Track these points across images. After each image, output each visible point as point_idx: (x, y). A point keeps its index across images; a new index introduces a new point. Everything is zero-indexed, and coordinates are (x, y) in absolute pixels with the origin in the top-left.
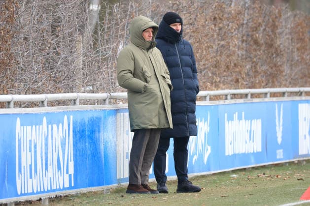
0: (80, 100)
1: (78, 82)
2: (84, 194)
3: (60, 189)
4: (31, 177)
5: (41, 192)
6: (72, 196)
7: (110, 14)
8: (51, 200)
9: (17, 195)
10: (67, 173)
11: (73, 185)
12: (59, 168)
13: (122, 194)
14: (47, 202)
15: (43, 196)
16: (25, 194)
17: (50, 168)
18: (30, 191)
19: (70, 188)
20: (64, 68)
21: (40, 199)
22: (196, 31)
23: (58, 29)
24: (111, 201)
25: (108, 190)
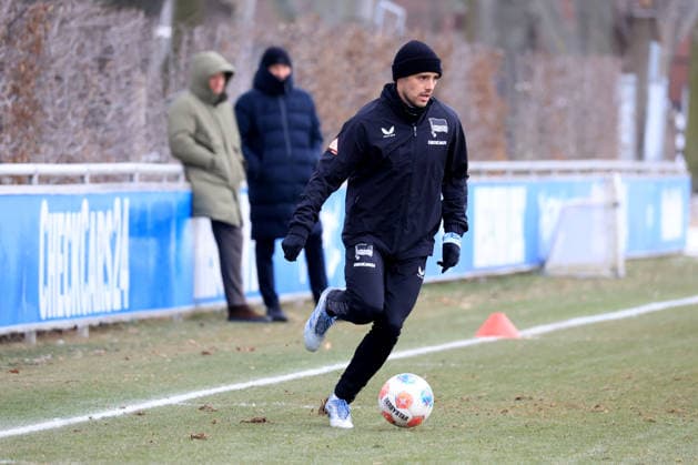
0: (141, 175)
1: (137, 147)
2: (142, 321)
3: (106, 313)
4: (62, 292)
5: (77, 316)
6: (124, 323)
7: (190, 43)
8: (92, 329)
9: (40, 320)
10: (118, 286)
11: (126, 306)
12: (106, 279)
13: (201, 321)
14: (86, 333)
15: (80, 323)
16: (52, 319)
17: (91, 278)
18: (60, 314)
19: (123, 310)
20: (114, 125)
21: (75, 328)
22: (322, 72)
23: (109, 64)
24: (184, 333)
25: (180, 315)
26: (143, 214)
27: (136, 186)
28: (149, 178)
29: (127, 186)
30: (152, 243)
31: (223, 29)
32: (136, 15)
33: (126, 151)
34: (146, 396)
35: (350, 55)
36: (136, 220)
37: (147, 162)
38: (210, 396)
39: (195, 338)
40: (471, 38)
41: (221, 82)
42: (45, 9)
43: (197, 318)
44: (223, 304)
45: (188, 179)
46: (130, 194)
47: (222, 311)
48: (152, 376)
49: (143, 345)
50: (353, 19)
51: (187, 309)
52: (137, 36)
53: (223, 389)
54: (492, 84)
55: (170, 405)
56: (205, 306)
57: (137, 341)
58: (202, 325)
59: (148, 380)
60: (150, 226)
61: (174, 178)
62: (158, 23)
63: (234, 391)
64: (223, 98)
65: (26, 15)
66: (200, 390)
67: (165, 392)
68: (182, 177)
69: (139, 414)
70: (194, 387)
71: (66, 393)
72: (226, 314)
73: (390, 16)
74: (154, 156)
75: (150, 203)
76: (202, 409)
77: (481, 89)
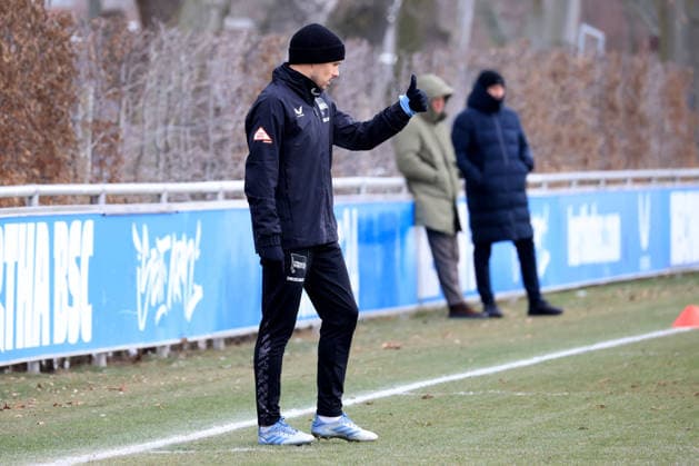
0: (367, 188)
1: (363, 162)
2: (371, 320)
5: (312, 317)
7: (409, 67)
13: (424, 319)
15: (315, 323)
21: (311, 328)
23: (337, 88)
24: (408, 329)
25: (405, 314)
26: (370, 223)
27: (363, 197)
28: (375, 190)
29: (354, 199)
30: (378, 249)
31: (440, 55)
32: (359, 45)
33: (354, 166)
34: (375, 387)
35: (554, 75)
36: (364, 228)
37: (374, 176)
38: (431, 386)
39: (420, 333)
40: (664, 59)
41: (441, 103)
42: (278, 40)
43: (422, 315)
44: (443, 303)
45: (411, 190)
46: (358, 206)
47: (443, 309)
48: (380, 369)
49: (373, 341)
50: (558, 43)
51: (412, 308)
52: (361, 63)
53: (444, 379)
54: (683, 100)
55: (395, 395)
56: (428, 305)
57: (368, 338)
58: (425, 322)
59: (376, 372)
60: (376, 233)
61: (398, 190)
62: (382, 51)
63: (453, 382)
64: (442, 117)
65: (261, 46)
66: (422, 380)
67: (392, 383)
68: (405, 190)
69: (368, 404)
70: (418, 378)
71: (302, 386)
72: (447, 312)
73: (591, 40)
74: (380, 171)
75: (375, 214)
76: (425, 398)
77: (674, 104)
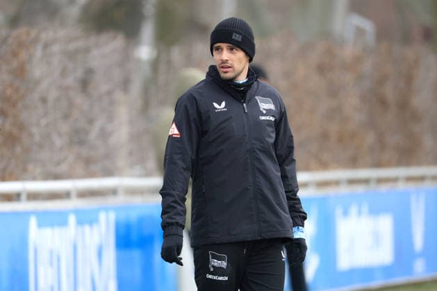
0: (125, 189)
1: (120, 163)
17: (80, 288)
20: (98, 143)
27: (120, 200)
28: (132, 192)
29: (111, 201)
30: (136, 254)
32: (114, 38)
33: (111, 167)
35: (321, 69)
37: (132, 176)
42: (28, 34)
46: (116, 209)
65: (10, 41)
73: (360, 32)
75: (134, 216)
